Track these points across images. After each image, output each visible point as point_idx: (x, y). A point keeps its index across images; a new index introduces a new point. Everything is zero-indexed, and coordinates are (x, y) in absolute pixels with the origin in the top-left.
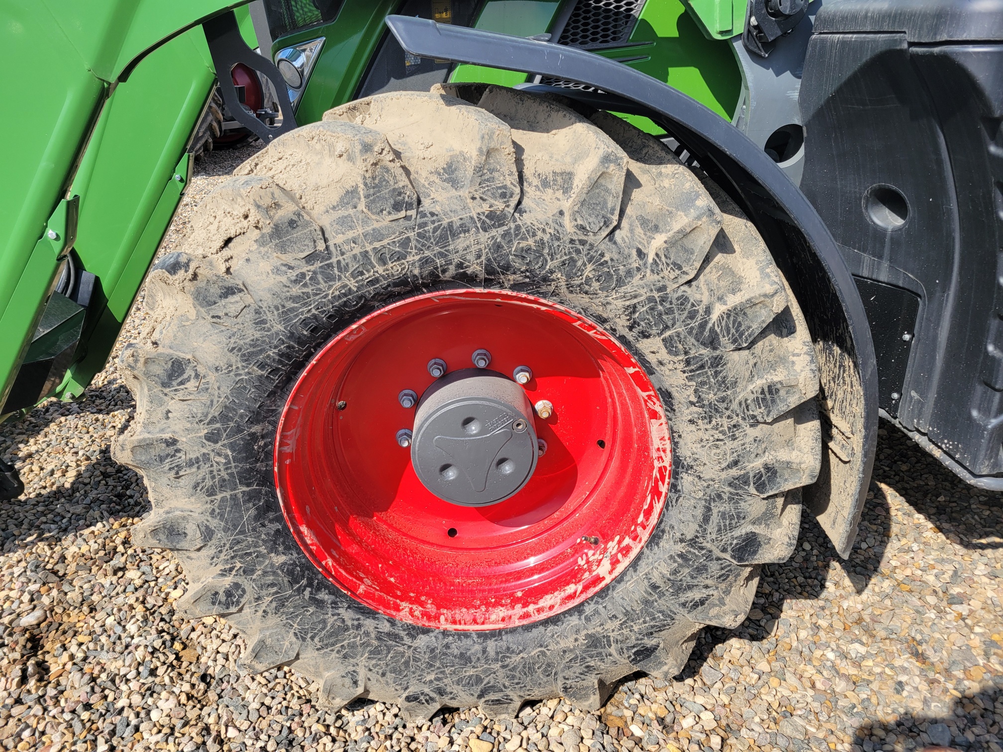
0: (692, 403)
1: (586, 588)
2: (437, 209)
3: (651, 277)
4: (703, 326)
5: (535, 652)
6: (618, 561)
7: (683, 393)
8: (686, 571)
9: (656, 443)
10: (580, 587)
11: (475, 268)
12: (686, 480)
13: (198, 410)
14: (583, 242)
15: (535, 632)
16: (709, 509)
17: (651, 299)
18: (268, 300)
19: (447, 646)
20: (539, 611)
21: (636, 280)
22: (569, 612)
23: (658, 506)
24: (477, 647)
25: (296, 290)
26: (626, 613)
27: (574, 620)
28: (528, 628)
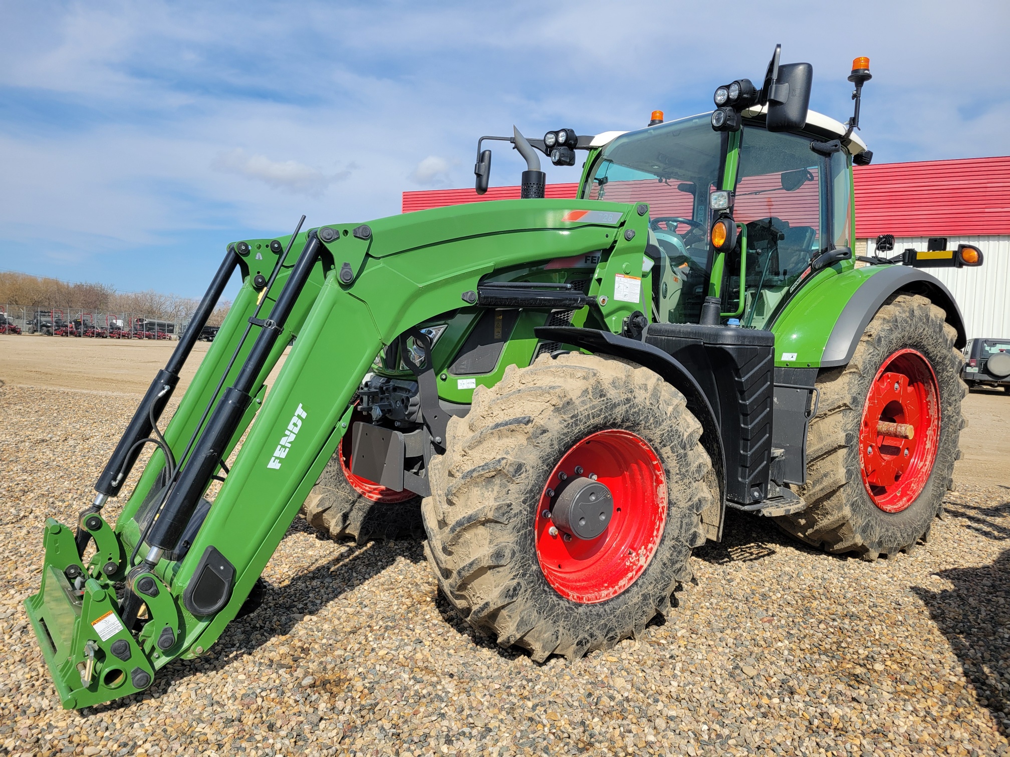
0: (677, 474)
1: (637, 572)
2: (612, 397)
3: (669, 422)
4: (682, 441)
5: (624, 607)
6: (648, 556)
7: (674, 471)
8: (675, 553)
9: (661, 495)
10: (634, 572)
11: (619, 420)
12: (673, 509)
13: (523, 488)
14: (651, 409)
15: (621, 598)
16: (682, 522)
17: (668, 431)
18: (556, 435)
19: (590, 611)
20: (620, 588)
21: (664, 424)
22: (632, 586)
23: (662, 525)
24: (602, 610)
25: (566, 431)
26: (656, 580)
27: (635, 589)
28: (618, 597)
